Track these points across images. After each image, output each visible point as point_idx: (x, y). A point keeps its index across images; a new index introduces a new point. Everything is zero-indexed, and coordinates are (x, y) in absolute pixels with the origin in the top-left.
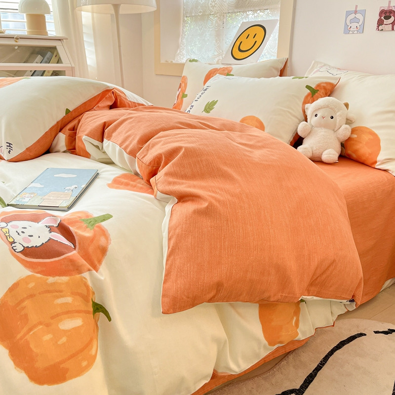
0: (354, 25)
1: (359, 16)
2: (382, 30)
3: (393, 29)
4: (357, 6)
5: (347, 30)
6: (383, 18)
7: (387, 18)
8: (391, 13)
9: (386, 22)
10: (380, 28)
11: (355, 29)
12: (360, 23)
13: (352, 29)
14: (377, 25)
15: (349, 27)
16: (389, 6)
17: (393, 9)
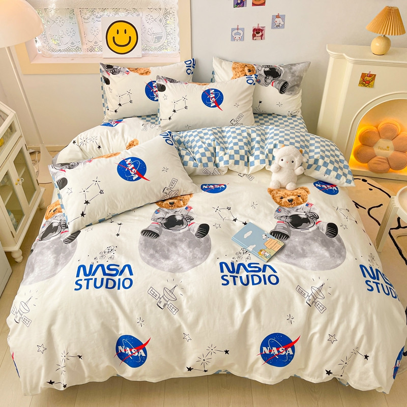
0: (237, 37)
1: (239, 31)
2: (256, 40)
3: (262, 39)
4: (238, 26)
5: (233, 39)
6: (255, 33)
9: (257, 35)
10: (254, 38)
11: (238, 39)
12: (241, 35)
13: (236, 39)
14: (252, 37)
15: (234, 37)
16: (258, 27)
17: (261, 28)
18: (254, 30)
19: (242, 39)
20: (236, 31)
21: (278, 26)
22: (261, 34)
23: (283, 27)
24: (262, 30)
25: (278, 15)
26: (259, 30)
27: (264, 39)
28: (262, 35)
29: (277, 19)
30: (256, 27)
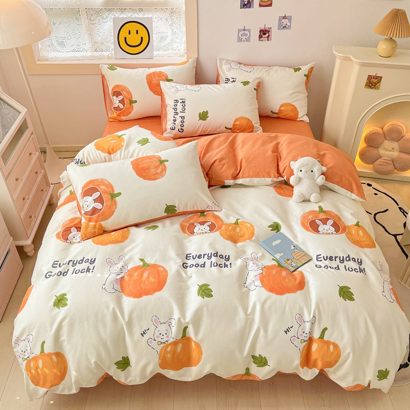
0: (244, 38)
2: (262, 41)
3: (268, 40)
4: (245, 27)
5: (240, 40)
6: (262, 34)
7: (264, 34)
9: (263, 36)
10: (261, 39)
11: (245, 40)
12: (248, 36)
13: (242, 40)
15: (241, 38)
17: (267, 29)
18: (261, 31)
19: (248, 40)
20: (243, 32)
21: (285, 27)
22: (267, 35)
23: (289, 27)
24: (269, 31)
25: (285, 16)
26: (266, 31)
27: (271, 40)
28: (269, 36)
29: (283, 20)
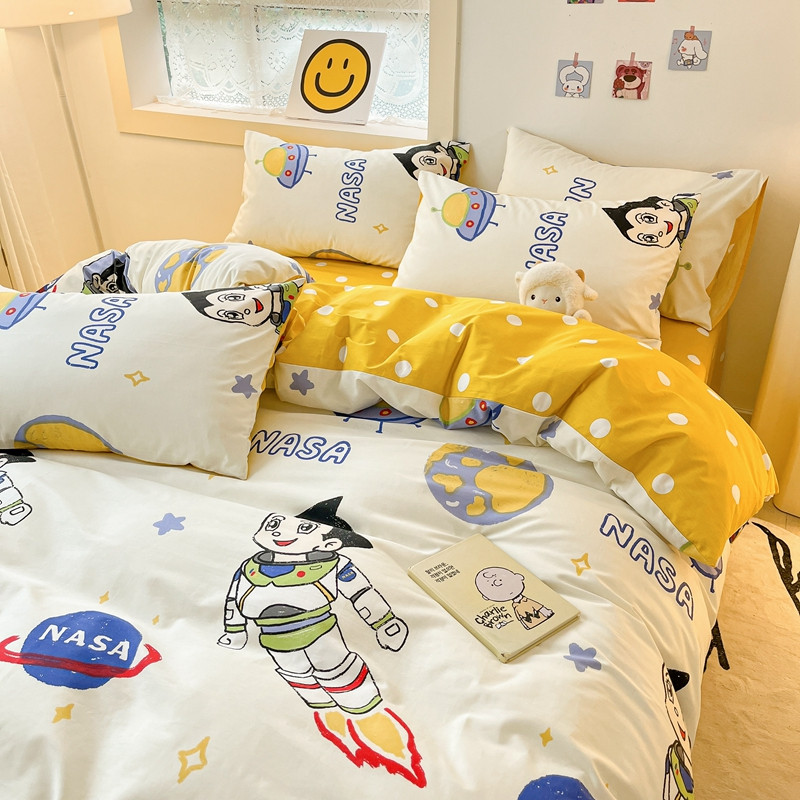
1: (580, 70)
2: (622, 97)
3: (639, 97)
4: (577, 55)
5: (562, 91)
6: (622, 78)
7: (630, 79)
8: (636, 72)
9: (627, 84)
10: (619, 93)
11: (576, 91)
13: (569, 90)
15: (565, 86)
16: (632, 61)
17: (639, 66)
18: (620, 69)
19: (584, 92)
20: (571, 69)
21: (689, 64)
22: (637, 82)
23: (703, 65)
24: (642, 72)
25: (692, 32)
26: (635, 70)
27: (647, 97)
28: (642, 84)
29: (686, 43)
30: (626, 61)
